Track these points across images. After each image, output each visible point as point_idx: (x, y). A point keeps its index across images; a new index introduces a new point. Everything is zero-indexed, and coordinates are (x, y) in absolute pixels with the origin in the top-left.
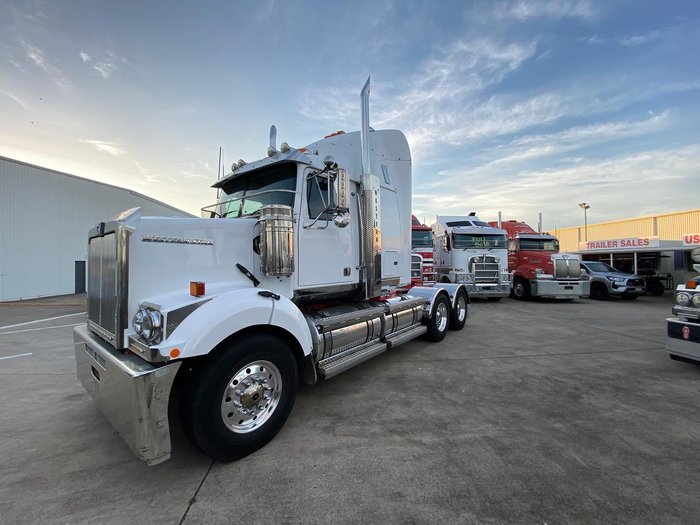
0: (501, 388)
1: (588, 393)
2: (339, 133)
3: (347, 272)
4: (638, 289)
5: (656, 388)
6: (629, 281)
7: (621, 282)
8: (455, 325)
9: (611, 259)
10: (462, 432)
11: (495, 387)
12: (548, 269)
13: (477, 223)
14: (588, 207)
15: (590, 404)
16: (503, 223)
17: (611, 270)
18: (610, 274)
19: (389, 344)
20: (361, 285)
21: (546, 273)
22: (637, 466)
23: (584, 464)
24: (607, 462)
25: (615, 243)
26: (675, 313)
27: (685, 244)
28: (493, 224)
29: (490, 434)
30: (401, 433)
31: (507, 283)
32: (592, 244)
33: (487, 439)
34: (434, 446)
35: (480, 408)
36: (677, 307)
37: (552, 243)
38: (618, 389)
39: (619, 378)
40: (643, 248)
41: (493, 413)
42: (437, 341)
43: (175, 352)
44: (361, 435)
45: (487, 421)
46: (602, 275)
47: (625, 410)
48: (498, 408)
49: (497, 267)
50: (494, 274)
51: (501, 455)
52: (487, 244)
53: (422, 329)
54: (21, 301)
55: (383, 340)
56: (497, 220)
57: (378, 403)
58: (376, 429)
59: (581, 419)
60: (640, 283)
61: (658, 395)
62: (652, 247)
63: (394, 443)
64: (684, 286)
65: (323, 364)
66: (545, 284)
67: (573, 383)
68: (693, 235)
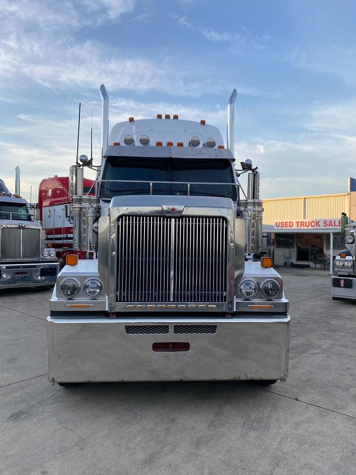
26: (335, 272)
27: (275, 228)
36: (336, 269)
68: (281, 221)
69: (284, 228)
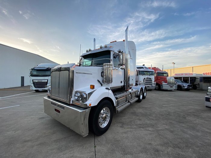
0: (164, 115)
1: (187, 117)
2: (115, 41)
3: (121, 82)
4: (191, 88)
5: (204, 115)
6: (188, 85)
7: (186, 85)
8: (144, 97)
9: (182, 79)
10: (159, 127)
11: (162, 115)
12: (166, 82)
13: (146, 68)
14: (175, 64)
15: (189, 119)
16: (152, 68)
17: (182, 82)
18: (182, 83)
19: (131, 103)
20: (124, 86)
21: (165, 83)
22: (207, 134)
23: (193, 134)
24: (199, 134)
25: (183, 74)
26: (207, 95)
27: (203, 75)
28: (149, 68)
29: (167, 127)
30: (143, 128)
31: (154, 85)
32: (176, 74)
33: (167, 129)
34: (153, 131)
35: (161, 121)
36: (208, 93)
37: (166, 74)
38: (195, 115)
39: (194, 112)
40: (191, 76)
41: (165, 122)
42: (140, 102)
43: (90, 105)
44: (131, 128)
45: (164, 124)
46: (180, 84)
47: (199, 121)
48: (165, 121)
49: (151, 81)
50: (150, 83)
51: (172, 133)
52: (149, 74)
53: (137, 99)
54: (5, 89)
55: (129, 102)
56: (150, 67)
57: (132, 119)
58: (135, 126)
59: (188, 123)
60: (191, 86)
61: (205, 117)
62: (194, 76)
63: (142, 130)
64: (210, 87)
65: (117, 108)
66: (165, 86)
67: (182, 114)
68: (205, 72)
69: (207, 75)
